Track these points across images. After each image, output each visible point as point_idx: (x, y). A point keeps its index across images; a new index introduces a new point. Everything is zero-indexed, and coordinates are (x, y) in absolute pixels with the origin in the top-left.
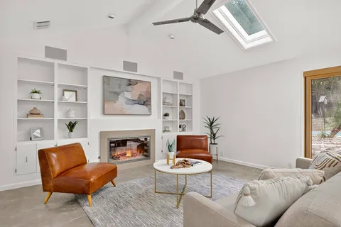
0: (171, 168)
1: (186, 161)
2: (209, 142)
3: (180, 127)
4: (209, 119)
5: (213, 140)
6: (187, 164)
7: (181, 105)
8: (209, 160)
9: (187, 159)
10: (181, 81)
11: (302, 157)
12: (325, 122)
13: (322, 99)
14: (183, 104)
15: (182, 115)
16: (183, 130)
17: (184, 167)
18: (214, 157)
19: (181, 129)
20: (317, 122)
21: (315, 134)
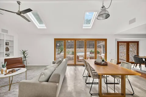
0: (5, 75)
1: (13, 70)
2: (23, 60)
3: (6, 54)
4: (23, 51)
5: (25, 59)
6: (14, 71)
7: (6, 44)
8: (24, 67)
9: (14, 69)
10: (6, 34)
11: (54, 61)
12: (59, 50)
13: (58, 44)
14: (8, 44)
15: (7, 49)
16: (8, 56)
17: (13, 72)
18: (26, 65)
19: (6, 56)
20: (57, 50)
21: (57, 53)
